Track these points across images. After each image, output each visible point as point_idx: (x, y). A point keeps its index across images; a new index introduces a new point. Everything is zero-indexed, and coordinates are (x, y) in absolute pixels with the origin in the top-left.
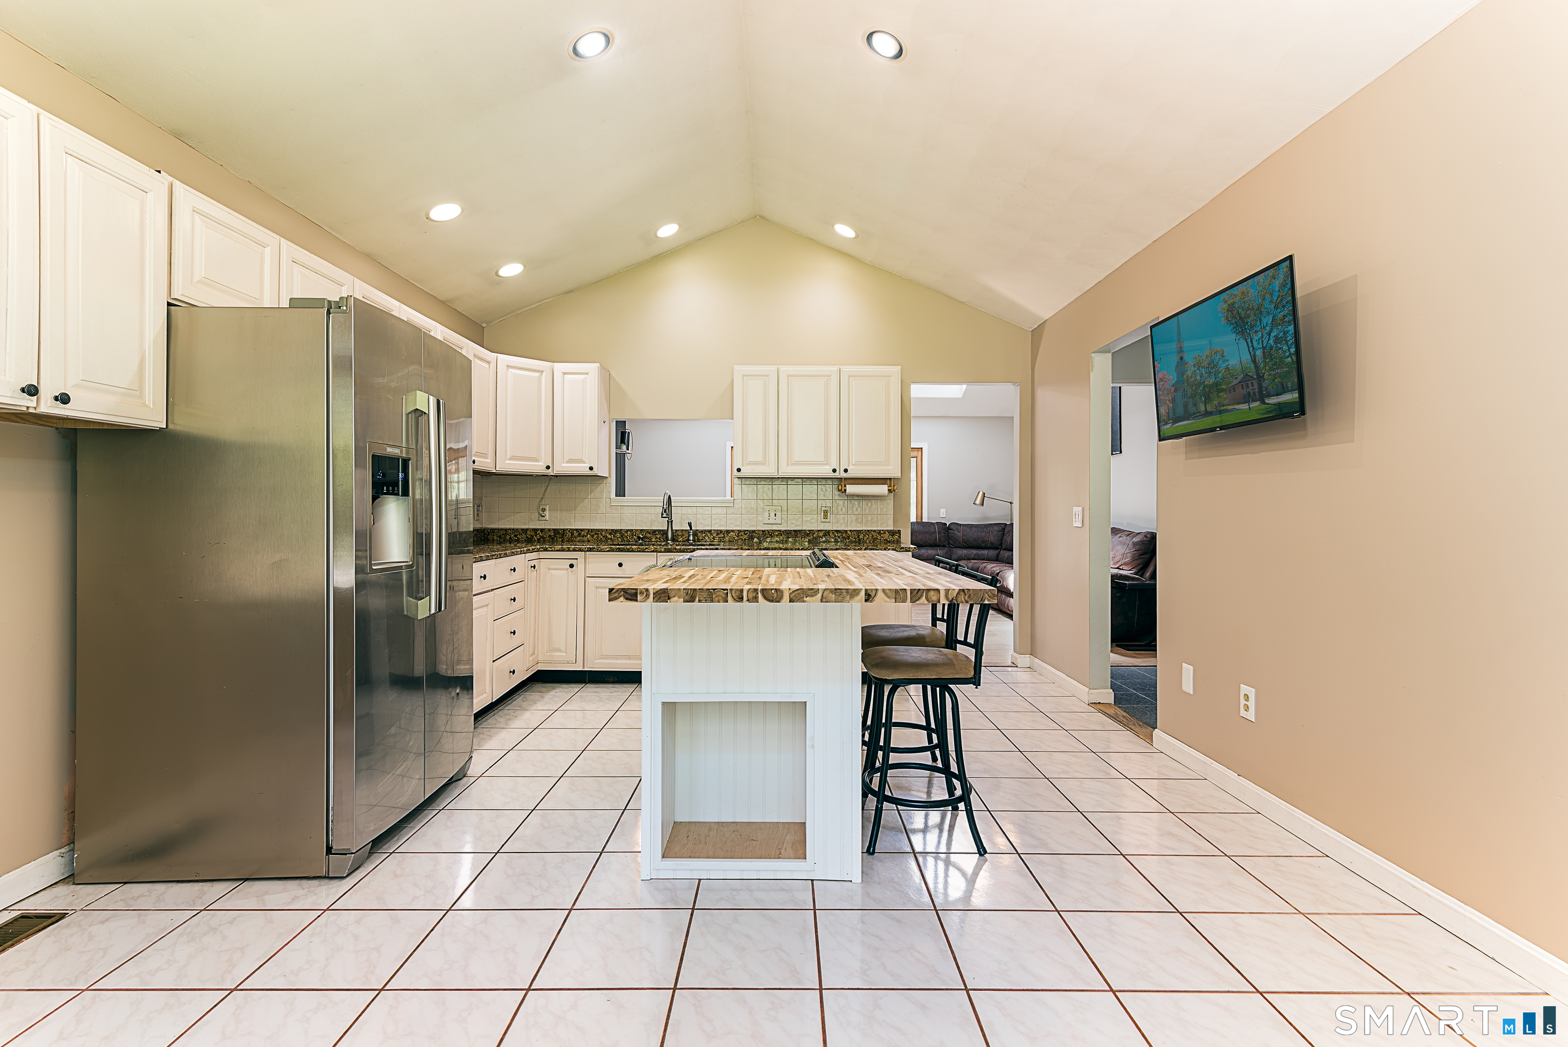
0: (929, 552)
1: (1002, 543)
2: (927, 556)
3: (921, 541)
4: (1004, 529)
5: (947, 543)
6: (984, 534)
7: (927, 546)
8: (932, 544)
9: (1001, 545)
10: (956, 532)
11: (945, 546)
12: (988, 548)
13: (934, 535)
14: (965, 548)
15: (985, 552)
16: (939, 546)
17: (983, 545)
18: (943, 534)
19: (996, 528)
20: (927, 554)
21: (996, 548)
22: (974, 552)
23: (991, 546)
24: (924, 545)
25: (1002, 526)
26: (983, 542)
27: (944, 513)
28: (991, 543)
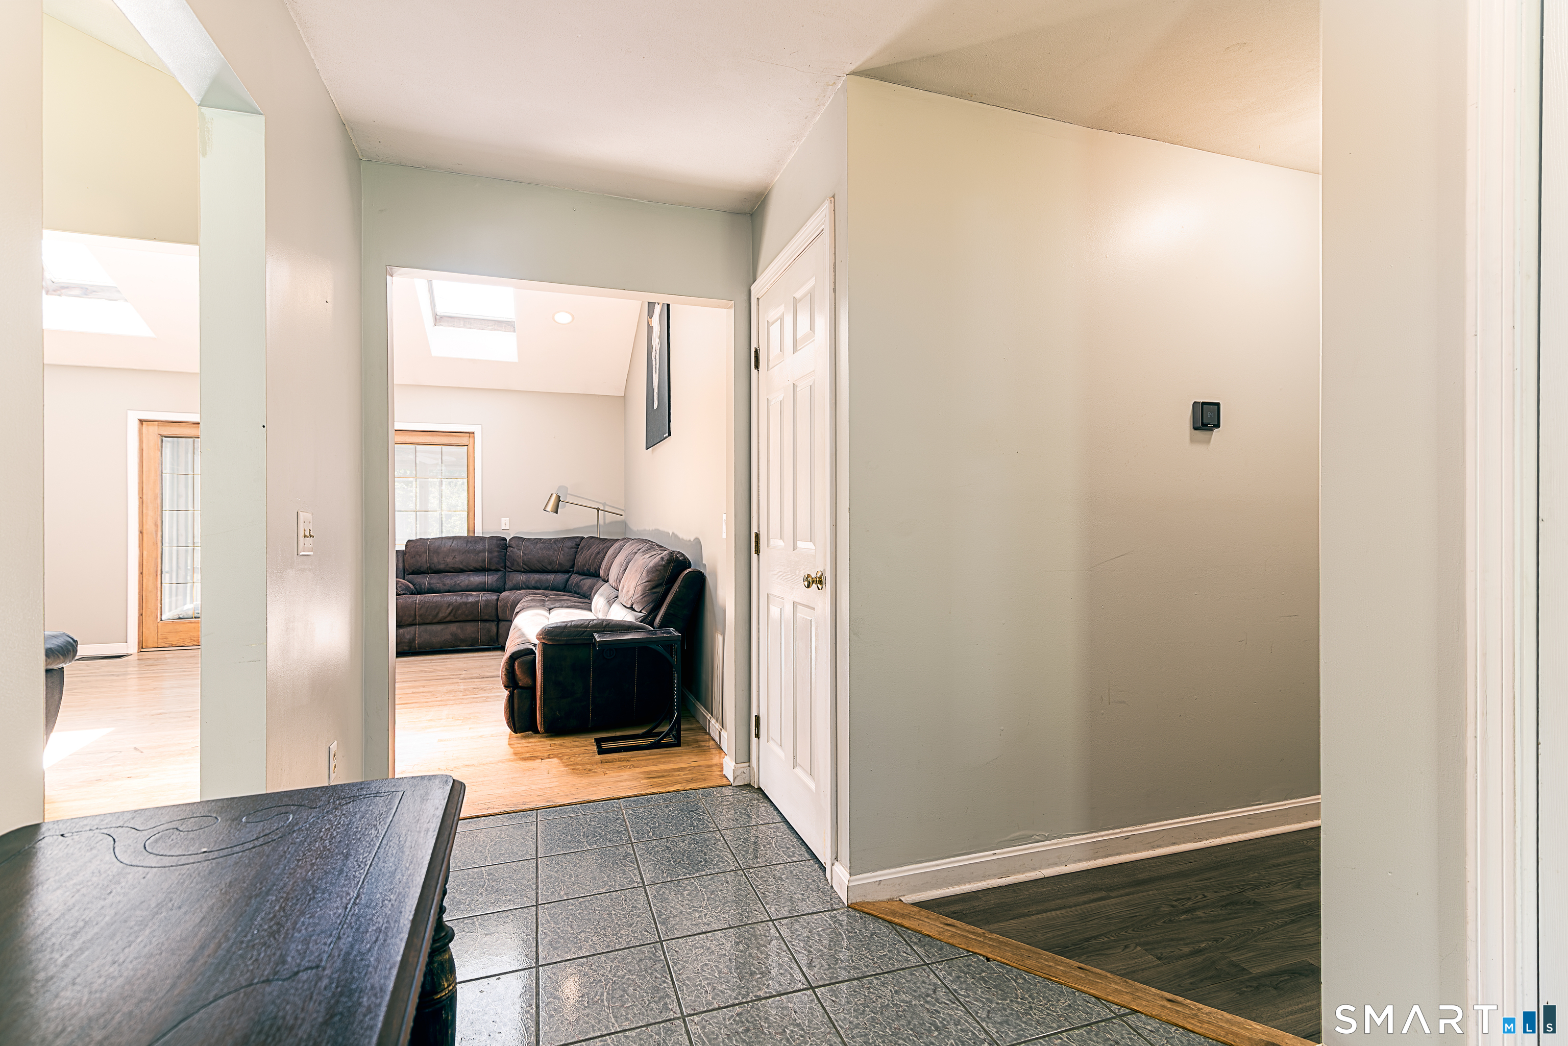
0: (472, 579)
1: (574, 564)
2: (467, 586)
3: (461, 563)
4: (579, 545)
5: (502, 565)
6: (551, 553)
7: (471, 571)
8: (478, 567)
9: (573, 566)
10: (515, 550)
11: (497, 570)
12: (556, 572)
13: (481, 555)
14: (525, 571)
15: (551, 577)
16: (489, 570)
17: (550, 568)
18: (496, 554)
19: (569, 544)
20: (467, 582)
21: (567, 572)
22: (537, 576)
23: (559, 568)
24: (465, 569)
25: (578, 540)
26: (550, 564)
27: (508, 524)
28: (560, 564)
